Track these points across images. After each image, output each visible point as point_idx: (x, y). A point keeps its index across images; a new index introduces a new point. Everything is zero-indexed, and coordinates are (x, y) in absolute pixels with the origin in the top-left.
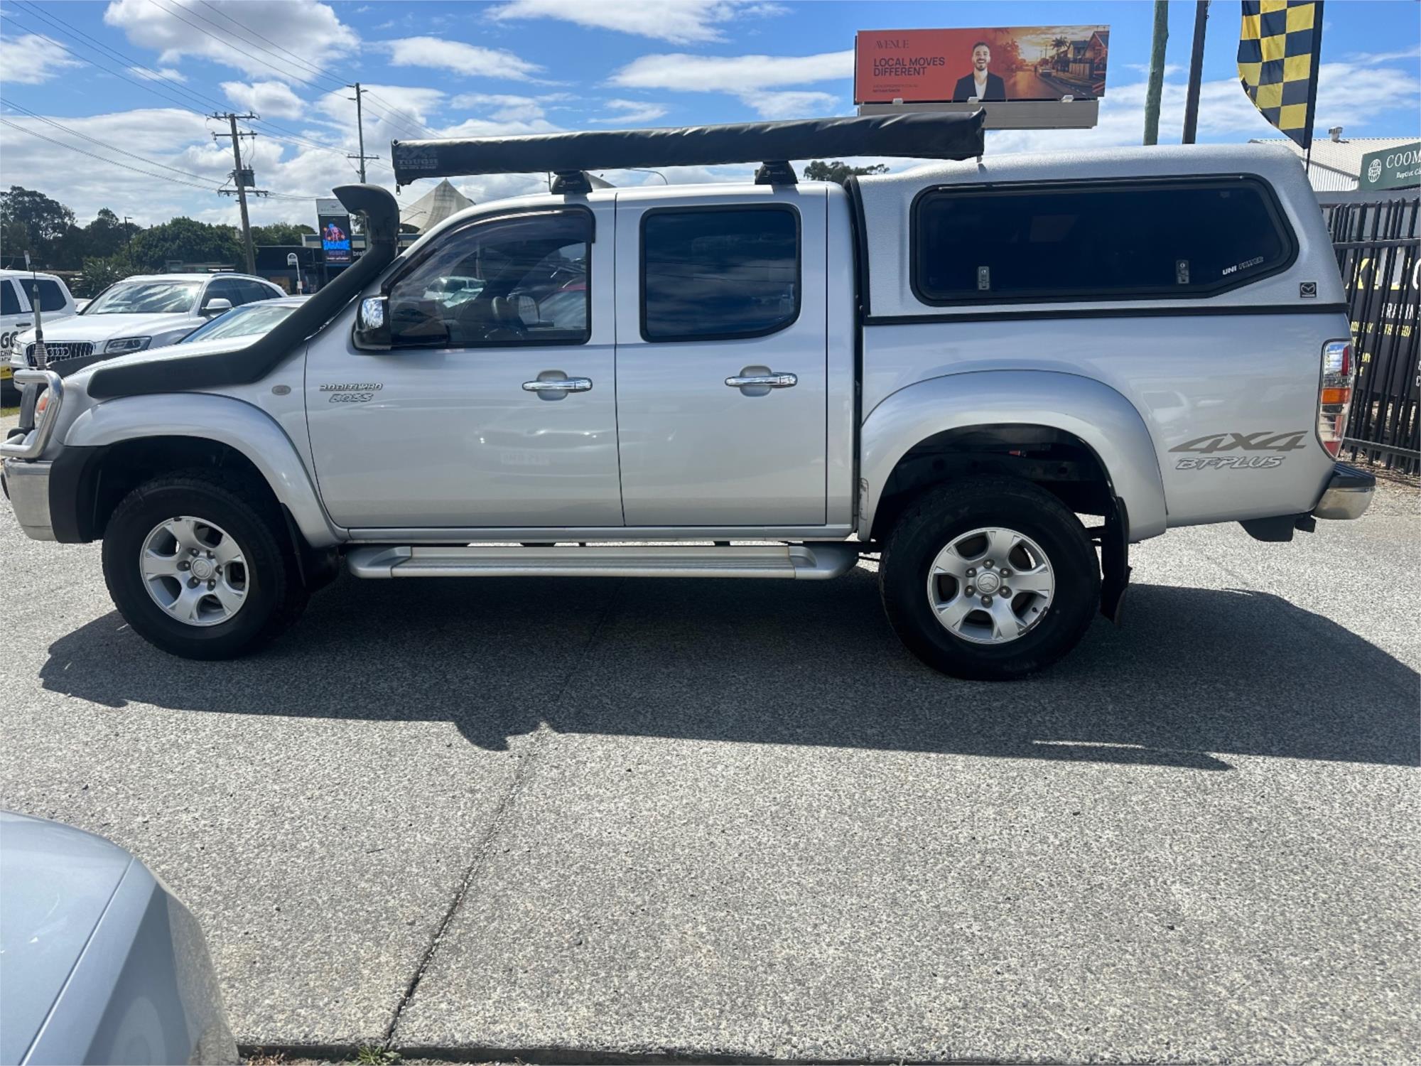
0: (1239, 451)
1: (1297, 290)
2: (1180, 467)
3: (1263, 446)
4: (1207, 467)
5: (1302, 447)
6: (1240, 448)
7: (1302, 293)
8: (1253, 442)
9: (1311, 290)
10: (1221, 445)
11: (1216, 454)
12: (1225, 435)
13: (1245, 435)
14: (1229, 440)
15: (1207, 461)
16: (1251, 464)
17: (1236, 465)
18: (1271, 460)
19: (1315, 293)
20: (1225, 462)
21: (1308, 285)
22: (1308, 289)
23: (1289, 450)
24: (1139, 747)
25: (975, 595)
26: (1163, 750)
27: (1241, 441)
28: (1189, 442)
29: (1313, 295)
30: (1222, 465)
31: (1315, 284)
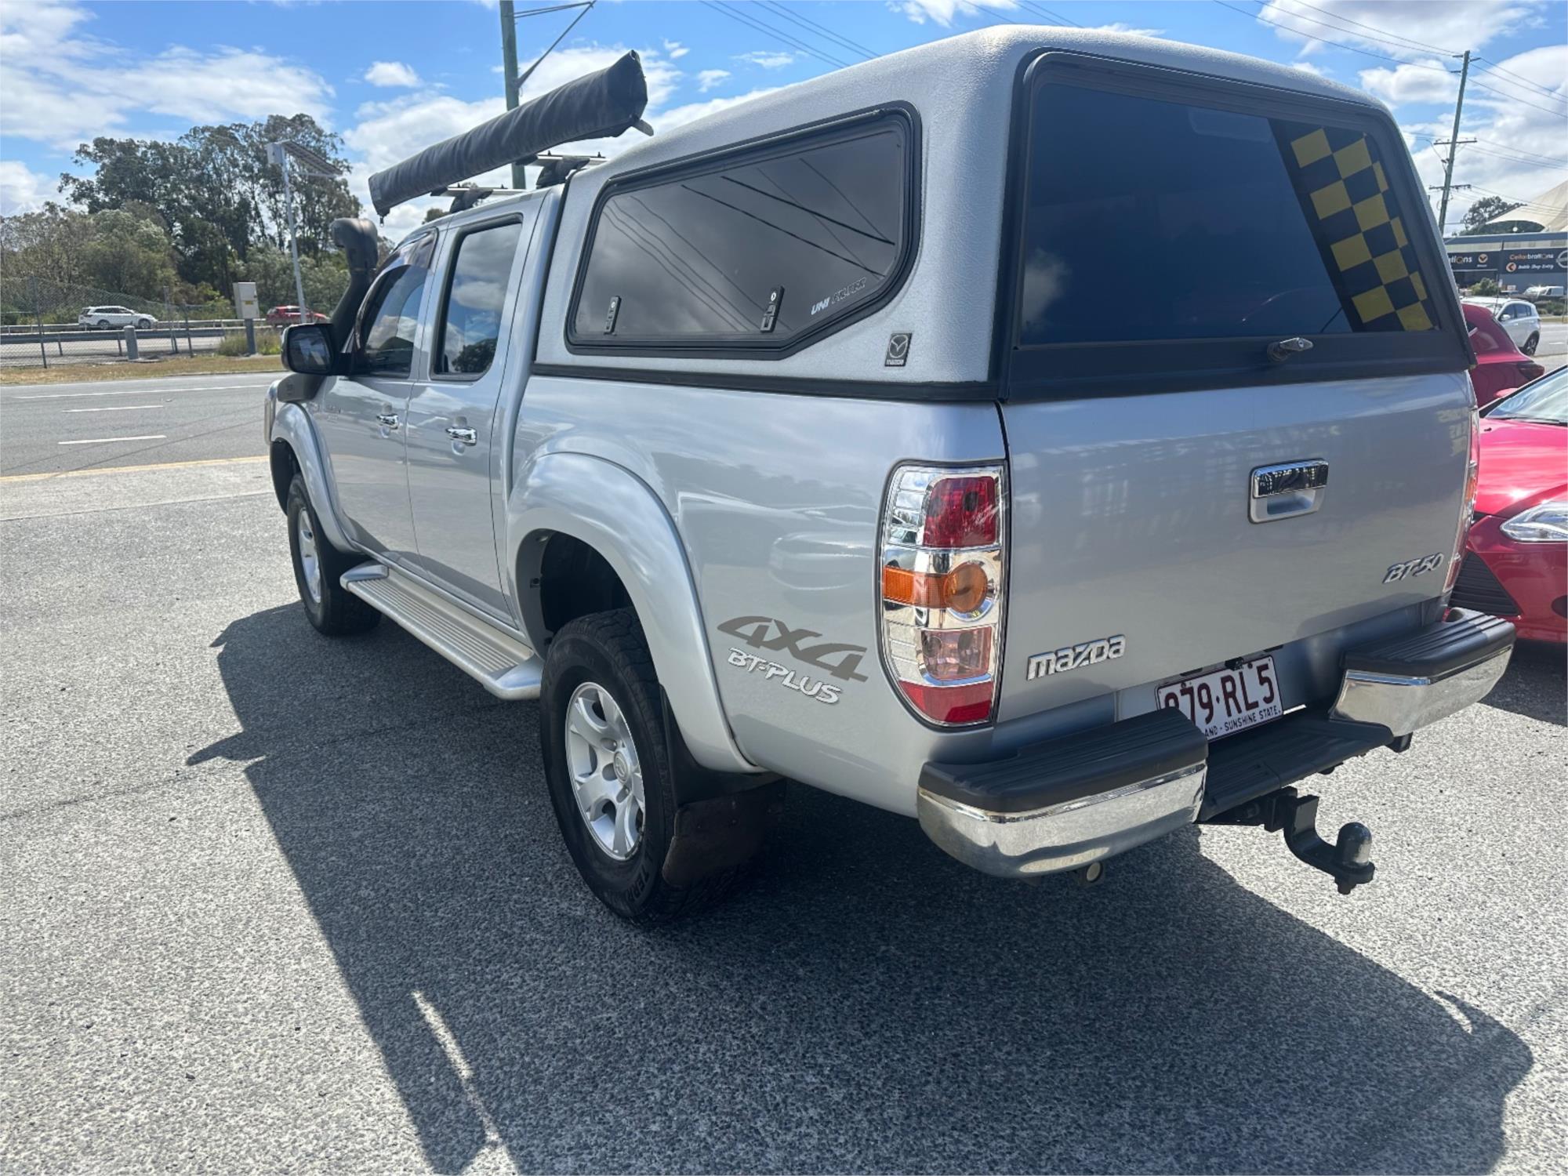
0: (786, 656)
1: (882, 348)
2: (730, 660)
3: (811, 656)
4: (759, 671)
5: (863, 679)
6: (787, 651)
7: (888, 357)
8: (801, 645)
9: (901, 350)
10: (766, 638)
11: (764, 653)
12: (769, 620)
13: (790, 628)
14: (773, 632)
15: (756, 660)
16: (804, 686)
17: (788, 681)
18: (826, 688)
19: (905, 358)
20: (774, 670)
21: (900, 339)
22: (900, 347)
23: (847, 678)
24: (465, 1072)
25: (617, 781)
26: (470, 1097)
27: (788, 639)
28: (734, 620)
29: (902, 362)
30: (774, 675)
31: (910, 336)
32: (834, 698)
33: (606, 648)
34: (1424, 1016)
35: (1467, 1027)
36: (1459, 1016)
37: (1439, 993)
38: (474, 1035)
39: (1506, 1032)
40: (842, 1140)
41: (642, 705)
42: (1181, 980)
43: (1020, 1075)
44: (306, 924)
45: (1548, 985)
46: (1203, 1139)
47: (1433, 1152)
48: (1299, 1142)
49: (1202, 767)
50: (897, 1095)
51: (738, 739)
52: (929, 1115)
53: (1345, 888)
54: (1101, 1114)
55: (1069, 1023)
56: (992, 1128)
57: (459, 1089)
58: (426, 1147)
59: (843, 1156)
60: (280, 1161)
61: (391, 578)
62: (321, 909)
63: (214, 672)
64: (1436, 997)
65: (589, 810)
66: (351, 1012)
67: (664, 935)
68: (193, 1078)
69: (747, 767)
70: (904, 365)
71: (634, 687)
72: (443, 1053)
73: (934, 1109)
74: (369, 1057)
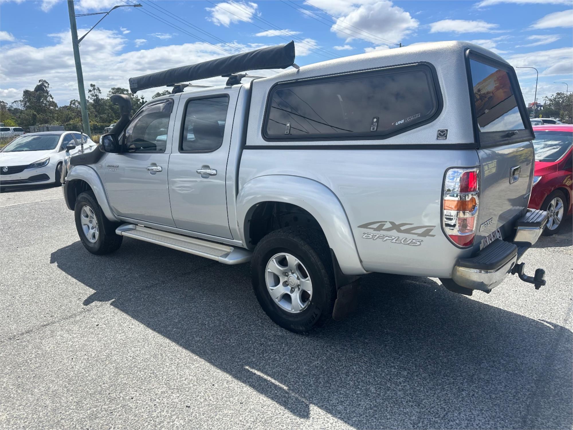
0: (394, 233)
1: (436, 134)
2: (364, 237)
3: (408, 231)
4: (378, 239)
5: (433, 236)
6: (395, 231)
7: (438, 137)
8: (402, 228)
9: (444, 135)
10: (384, 228)
11: (382, 233)
12: (386, 222)
13: (397, 223)
14: (388, 225)
15: (378, 236)
16: (402, 242)
17: (394, 241)
18: (414, 241)
19: (446, 137)
20: (387, 238)
21: (442, 131)
22: (443, 134)
23: (425, 236)
24: (285, 388)
25: (289, 286)
26: (293, 394)
27: (395, 227)
28: (367, 223)
29: (445, 138)
30: (386, 240)
31: (447, 130)
32: (418, 243)
33: (294, 239)
34: (540, 326)
35: (552, 327)
36: (548, 325)
37: (539, 320)
38: (278, 376)
39: (561, 327)
40: (416, 385)
41: (314, 257)
42: (474, 326)
43: (450, 359)
44: (185, 353)
45: (563, 314)
46: (510, 367)
47: (566, 360)
48: (533, 363)
49: (516, 255)
50: (422, 370)
51: (363, 263)
52: (435, 374)
53: (537, 287)
54: (479, 365)
55: (453, 343)
56: (454, 374)
57: (287, 393)
58: (291, 412)
59: (420, 389)
60: (245, 426)
61: (137, 229)
62: (187, 346)
63: (59, 271)
64: (540, 321)
65: (277, 298)
66: (229, 378)
67: (314, 336)
68: (189, 407)
69: (365, 272)
70: (446, 139)
71: (310, 252)
72: (272, 383)
73: (435, 372)
74: (247, 389)
